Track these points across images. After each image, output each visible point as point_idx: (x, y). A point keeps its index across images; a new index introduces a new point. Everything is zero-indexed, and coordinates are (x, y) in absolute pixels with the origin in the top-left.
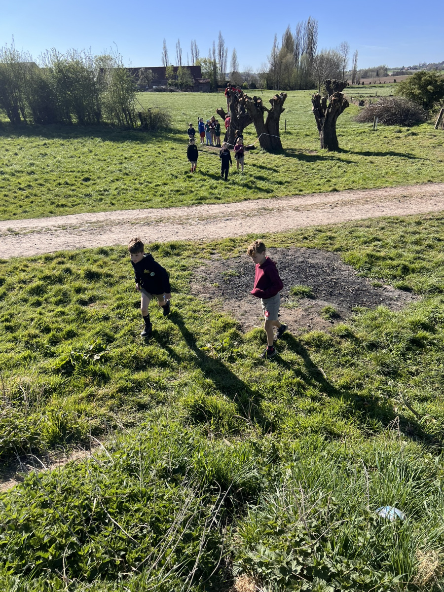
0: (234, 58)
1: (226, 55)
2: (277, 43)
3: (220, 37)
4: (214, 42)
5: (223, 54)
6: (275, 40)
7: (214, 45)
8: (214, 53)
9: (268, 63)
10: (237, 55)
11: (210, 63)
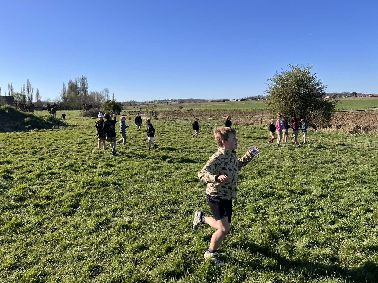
0: (38, 93)
1: (32, 91)
2: (65, 87)
3: (28, 82)
5: (30, 91)
6: (64, 85)
7: (24, 86)
8: (24, 90)
9: (60, 96)
11: (21, 95)
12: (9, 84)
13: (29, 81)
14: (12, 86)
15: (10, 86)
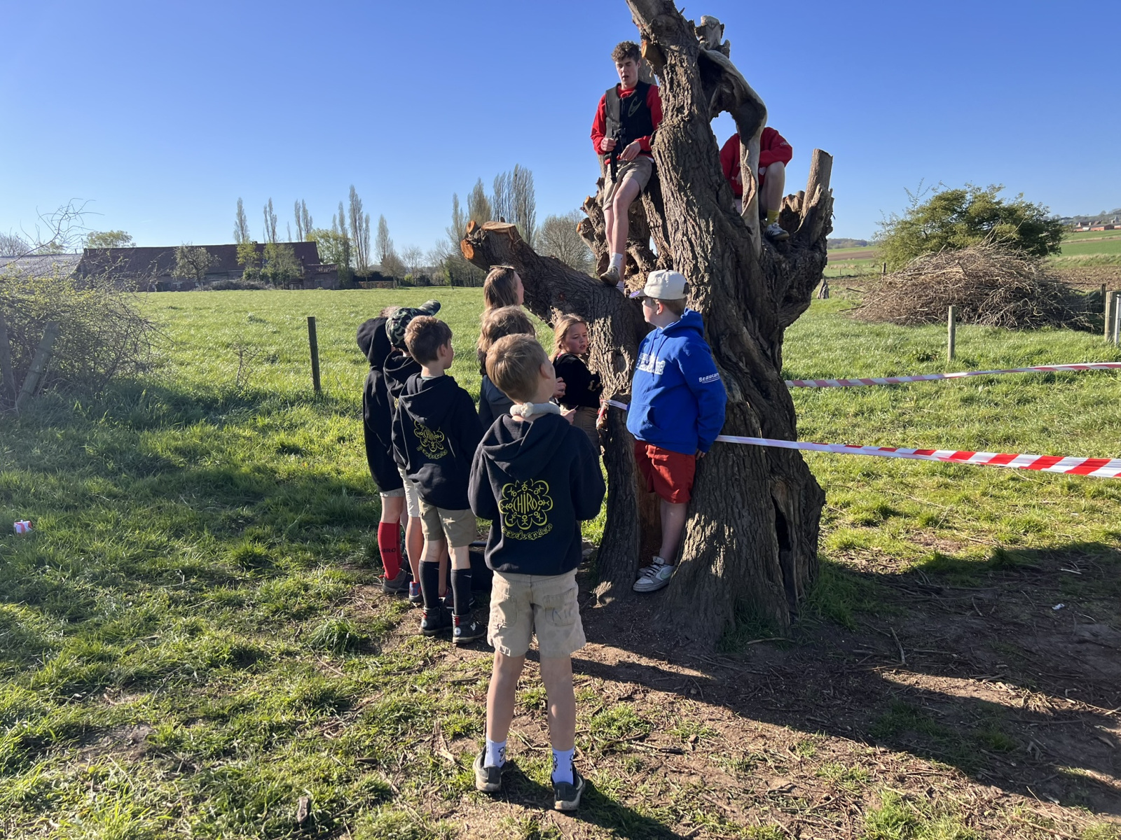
0: (383, 231)
1: (367, 226)
3: (353, 196)
4: (341, 204)
5: (360, 226)
7: (341, 208)
8: (342, 223)
9: (447, 239)
10: (389, 226)
11: (336, 239)
12: (296, 204)
13: (356, 192)
14: (305, 211)
15: (301, 210)
